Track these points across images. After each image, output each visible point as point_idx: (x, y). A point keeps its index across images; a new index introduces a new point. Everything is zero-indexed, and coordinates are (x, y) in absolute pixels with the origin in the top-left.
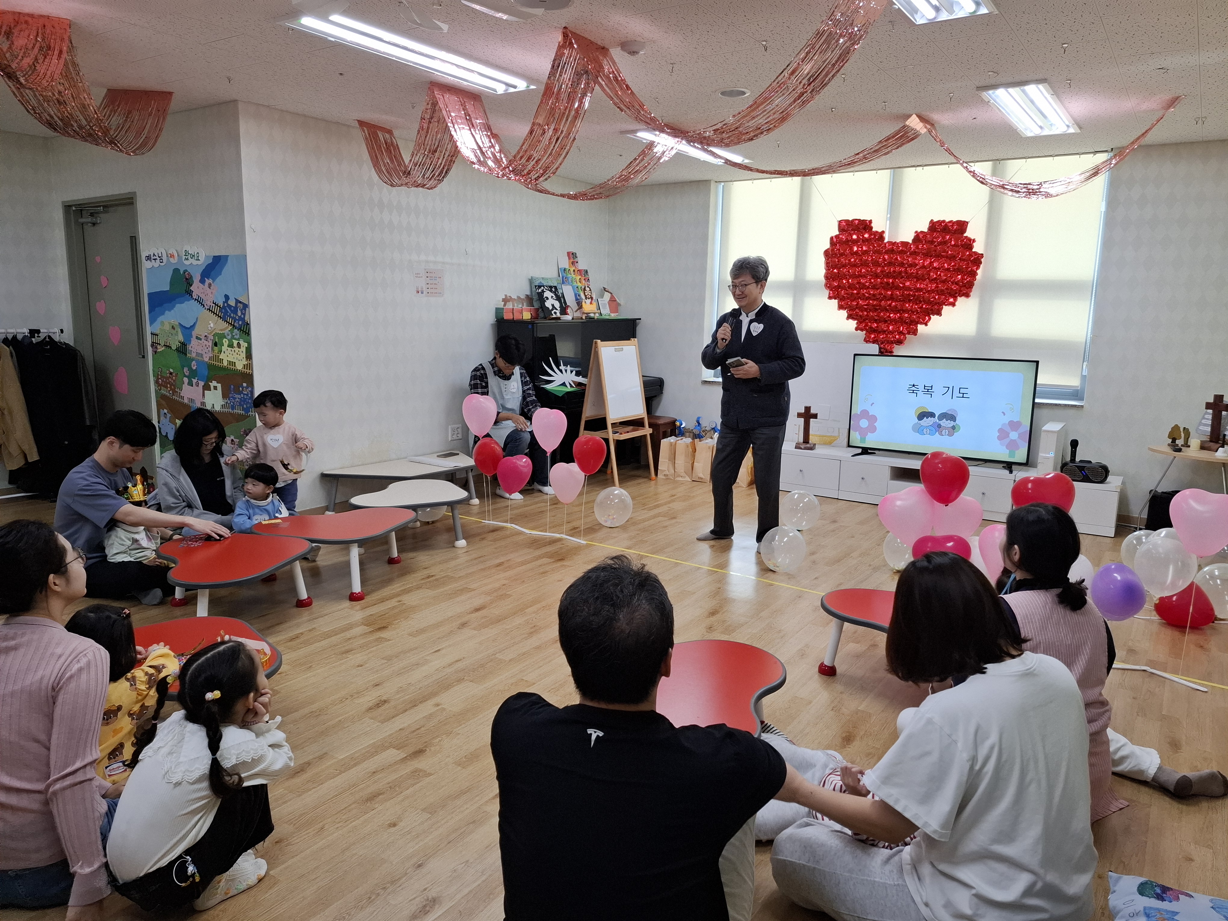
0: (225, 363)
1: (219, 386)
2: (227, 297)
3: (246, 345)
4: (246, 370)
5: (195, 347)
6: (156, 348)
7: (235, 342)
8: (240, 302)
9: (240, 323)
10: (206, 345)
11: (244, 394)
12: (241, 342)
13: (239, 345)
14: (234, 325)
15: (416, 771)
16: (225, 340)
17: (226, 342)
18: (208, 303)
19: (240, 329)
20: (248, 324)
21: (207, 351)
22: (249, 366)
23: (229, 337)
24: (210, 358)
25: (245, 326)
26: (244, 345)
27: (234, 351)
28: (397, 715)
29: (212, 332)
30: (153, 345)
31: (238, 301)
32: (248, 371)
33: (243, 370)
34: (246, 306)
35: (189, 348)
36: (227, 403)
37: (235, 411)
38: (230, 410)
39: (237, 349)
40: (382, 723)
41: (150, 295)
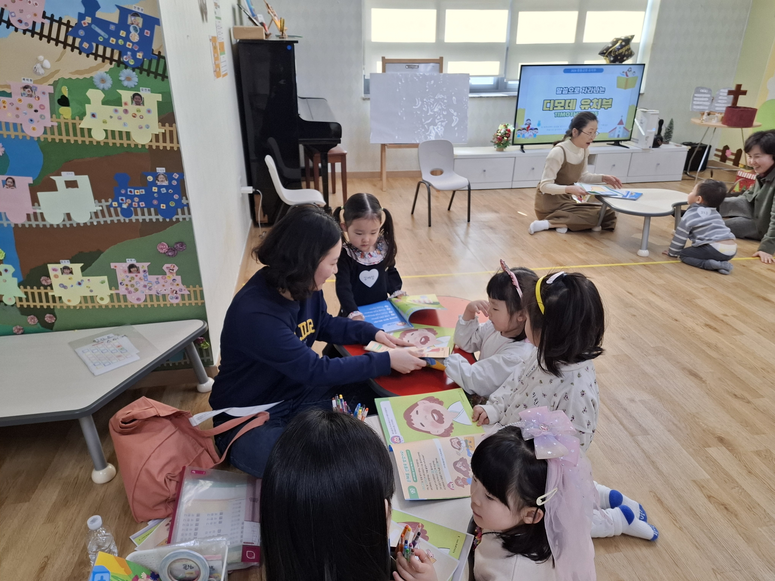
0: (99, 136)
1: (84, 181)
2: (90, 5)
3: (159, 97)
4: (161, 145)
7: (126, 96)
9: (140, 55)
11: (160, 187)
12: (145, 93)
13: (137, 99)
14: (119, 62)
16: (91, 92)
17: (95, 95)
19: (139, 67)
20: (159, 58)
21: (34, 116)
22: (172, 135)
23: (108, 84)
24: (49, 131)
25: (154, 62)
26: (152, 97)
27: (126, 111)
29: (50, 78)
31: (124, 13)
32: (168, 145)
33: (154, 145)
34: (151, 22)
36: (108, 207)
37: (134, 218)
38: (122, 218)
39: (132, 108)
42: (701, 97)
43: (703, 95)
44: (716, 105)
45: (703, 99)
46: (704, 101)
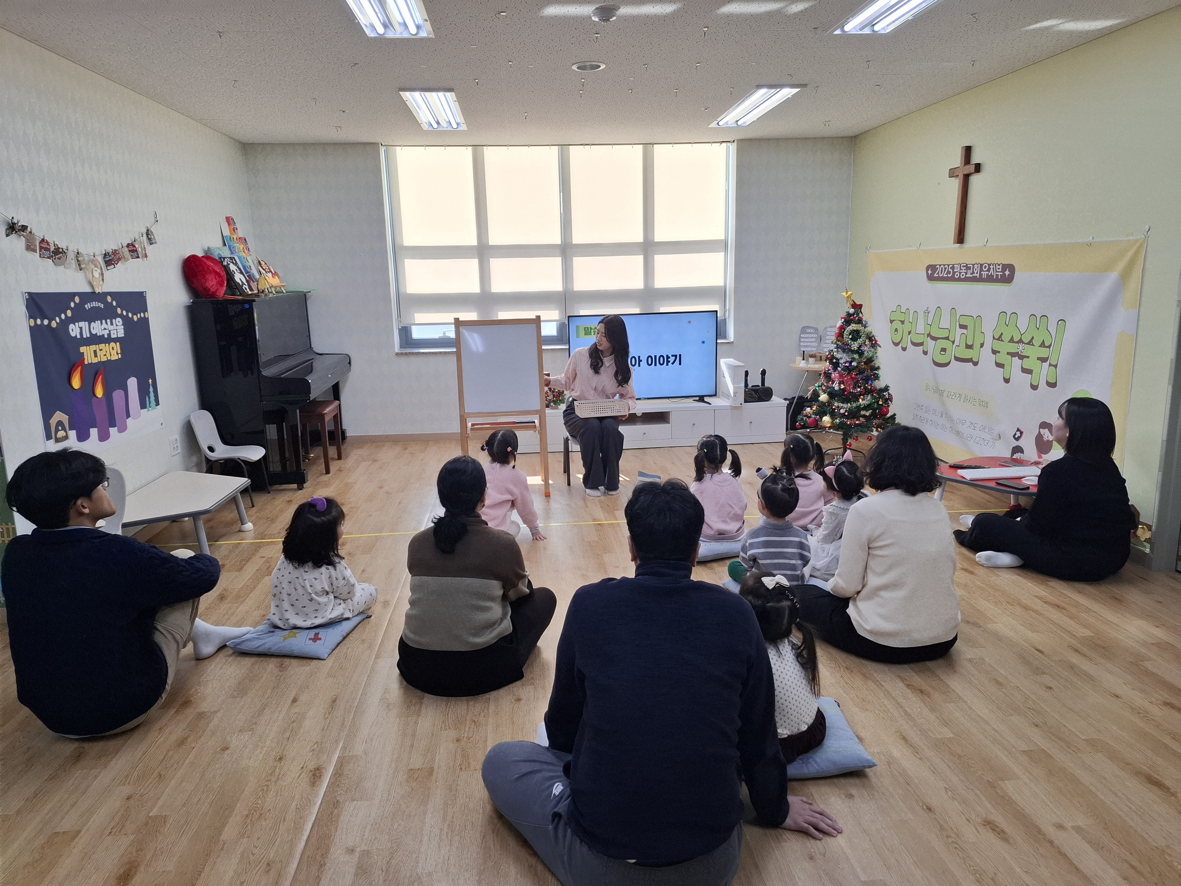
42: (808, 338)
43: (811, 335)
44: (824, 345)
45: (810, 340)
46: (811, 342)
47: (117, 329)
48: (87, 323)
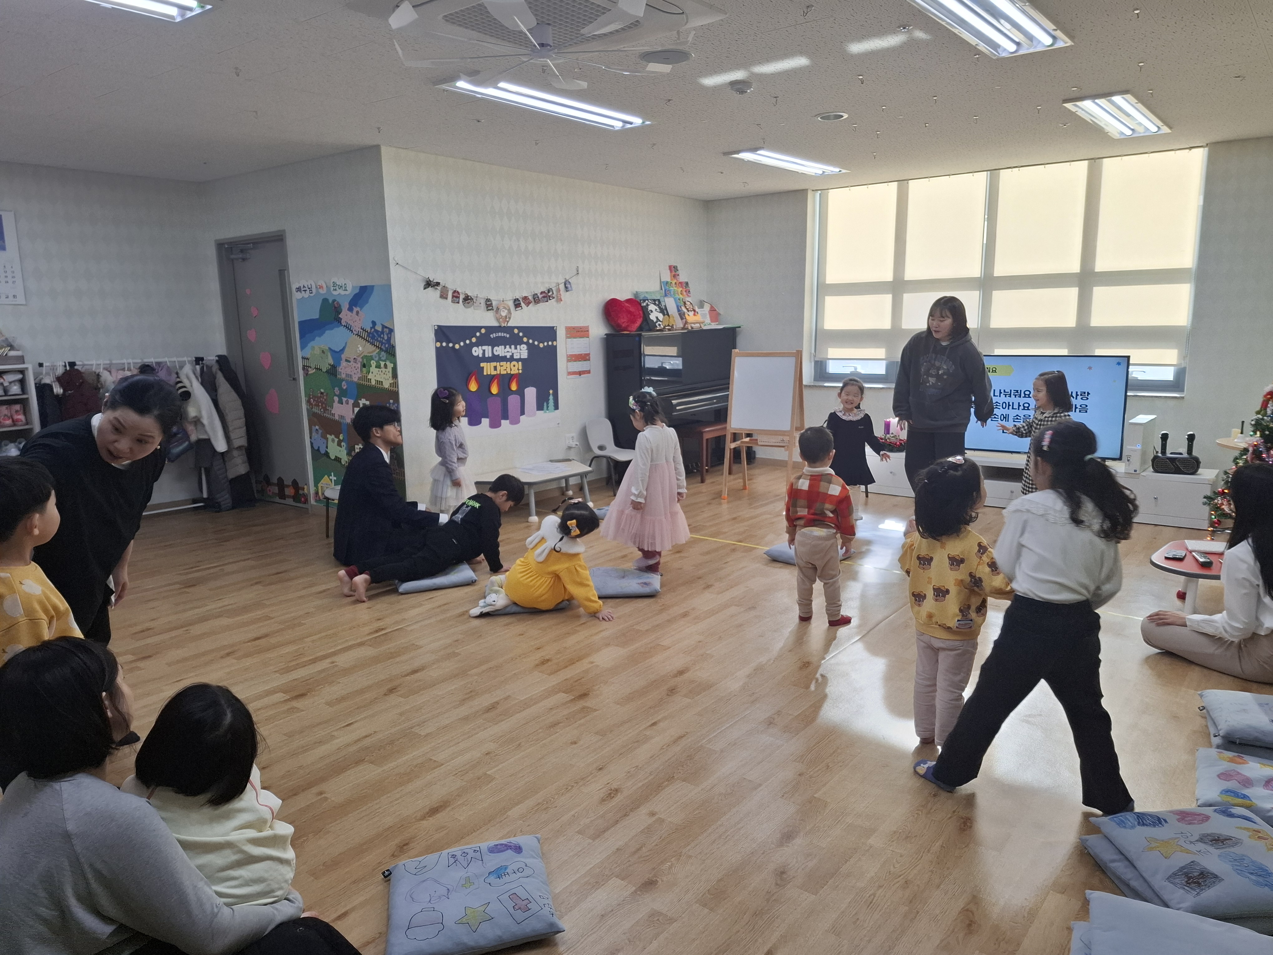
0: (373, 383)
2: (374, 323)
3: (392, 365)
4: (392, 388)
5: (344, 370)
6: (308, 370)
7: (382, 364)
8: (386, 327)
9: (387, 346)
10: (355, 367)
12: (388, 363)
13: (386, 366)
14: (381, 348)
15: (584, 708)
16: (372, 362)
17: (373, 363)
18: (357, 328)
19: (387, 351)
20: (393, 347)
21: (356, 372)
22: (395, 384)
23: (377, 359)
24: (359, 378)
25: (391, 349)
26: (390, 366)
27: (382, 371)
28: (560, 670)
29: (360, 355)
30: (304, 368)
31: (384, 327)
32: (394, 389)
33: (390, 388)
34: (391, 331)
35: (339, 369)
39: (384, 370)
40: (550, 675)
41: (301, 323)
47: (522, 352)
48: (490, 347)
